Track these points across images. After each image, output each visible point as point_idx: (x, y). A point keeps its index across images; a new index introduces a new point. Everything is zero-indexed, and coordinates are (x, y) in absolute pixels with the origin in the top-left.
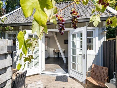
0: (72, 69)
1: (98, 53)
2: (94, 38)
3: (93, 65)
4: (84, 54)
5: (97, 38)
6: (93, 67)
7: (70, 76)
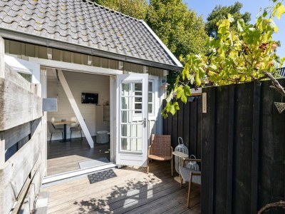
0: (121, 150)
1: (158, 117)
2: (153, 94)
3: (153, 135)
4: (145, 119)
5: (157, 93)
6: (153, 139)
7: (117, 167)
